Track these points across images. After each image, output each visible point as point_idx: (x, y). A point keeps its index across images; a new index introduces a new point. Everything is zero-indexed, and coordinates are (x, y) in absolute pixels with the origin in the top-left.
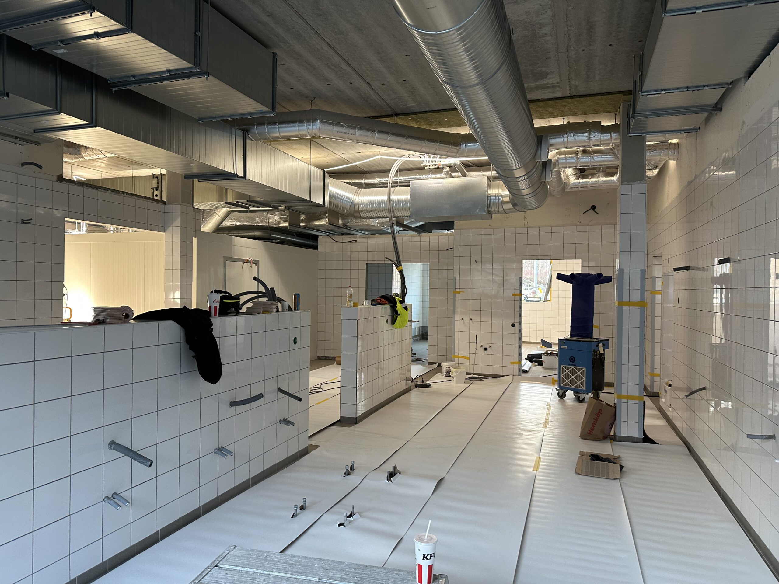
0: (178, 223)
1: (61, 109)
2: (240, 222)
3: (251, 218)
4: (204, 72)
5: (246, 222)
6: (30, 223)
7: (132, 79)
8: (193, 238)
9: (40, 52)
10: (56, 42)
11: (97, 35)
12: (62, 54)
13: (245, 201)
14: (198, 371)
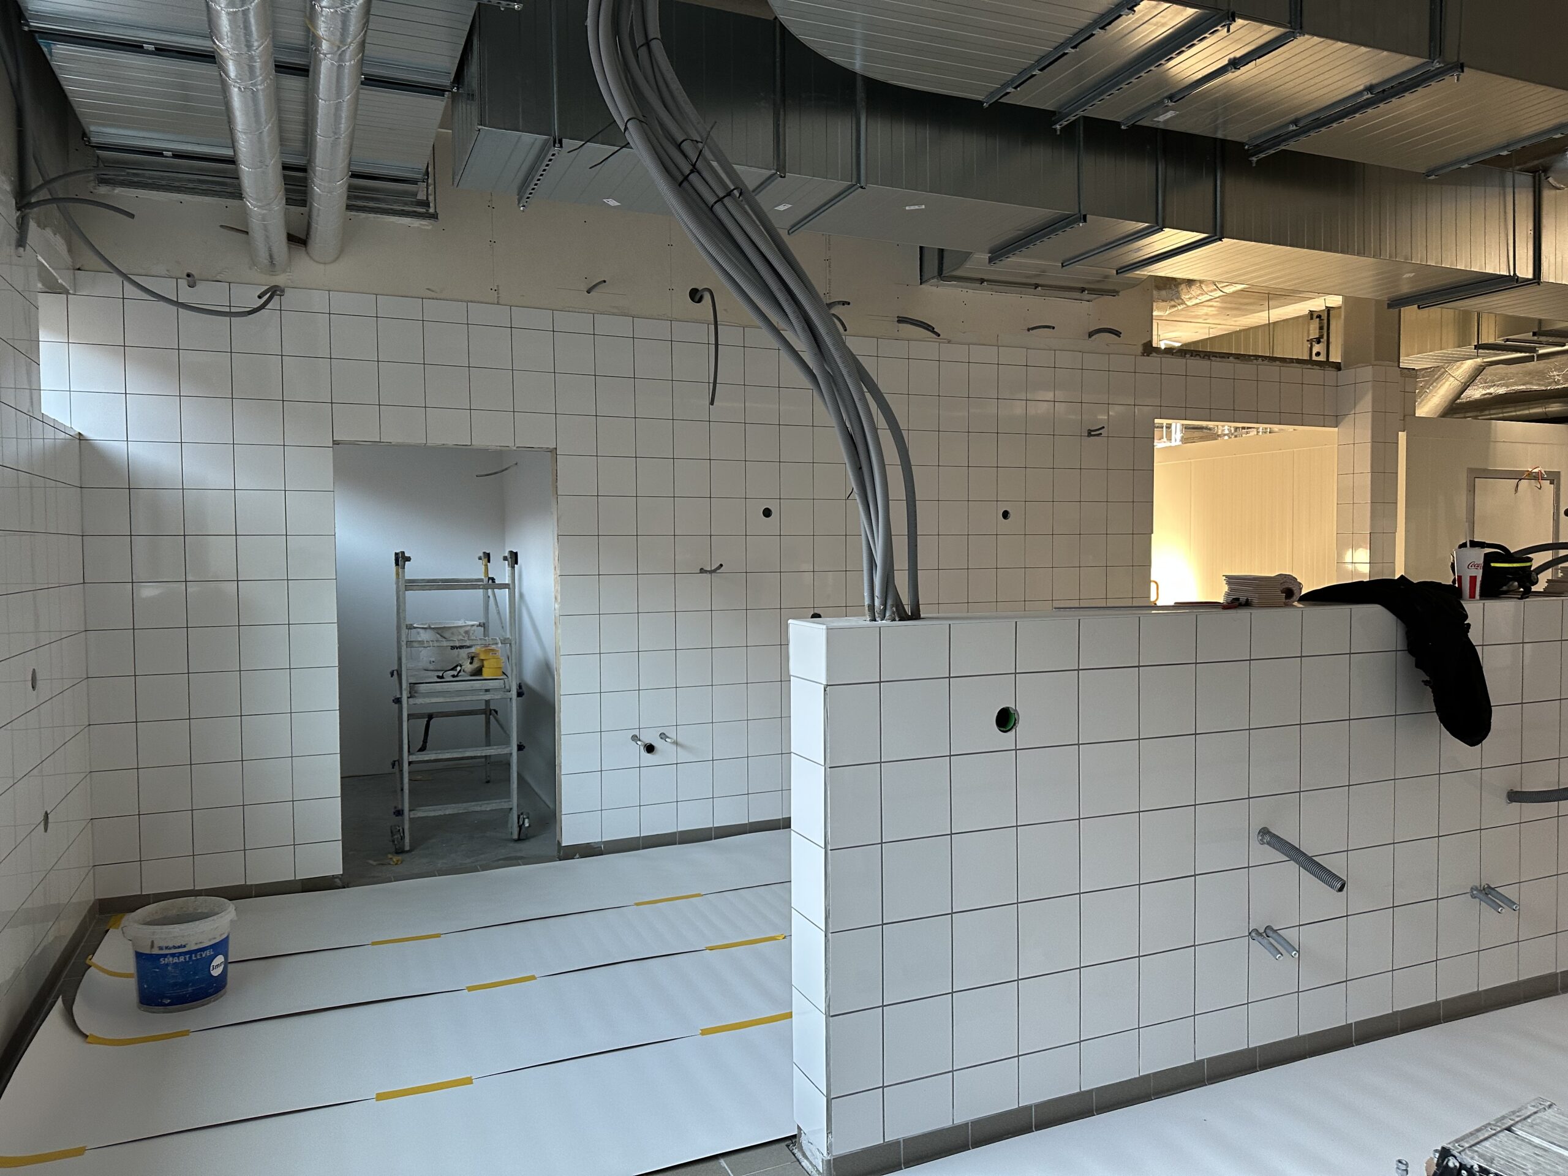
0: (1366, 404)
1: (1164, 221)
2: (1508, 387)
3: (1537, 372)
4: (1450, 66)
5: (1523, 385)
6: (1101, 434)
7: (1292, 128)
8: (1400, 433)
9: (1135, 129)
10: (1161, 102)
11: (1235, 64)
12: (1166, 122)
13: (1529, 336)
14: (1435, 714)
